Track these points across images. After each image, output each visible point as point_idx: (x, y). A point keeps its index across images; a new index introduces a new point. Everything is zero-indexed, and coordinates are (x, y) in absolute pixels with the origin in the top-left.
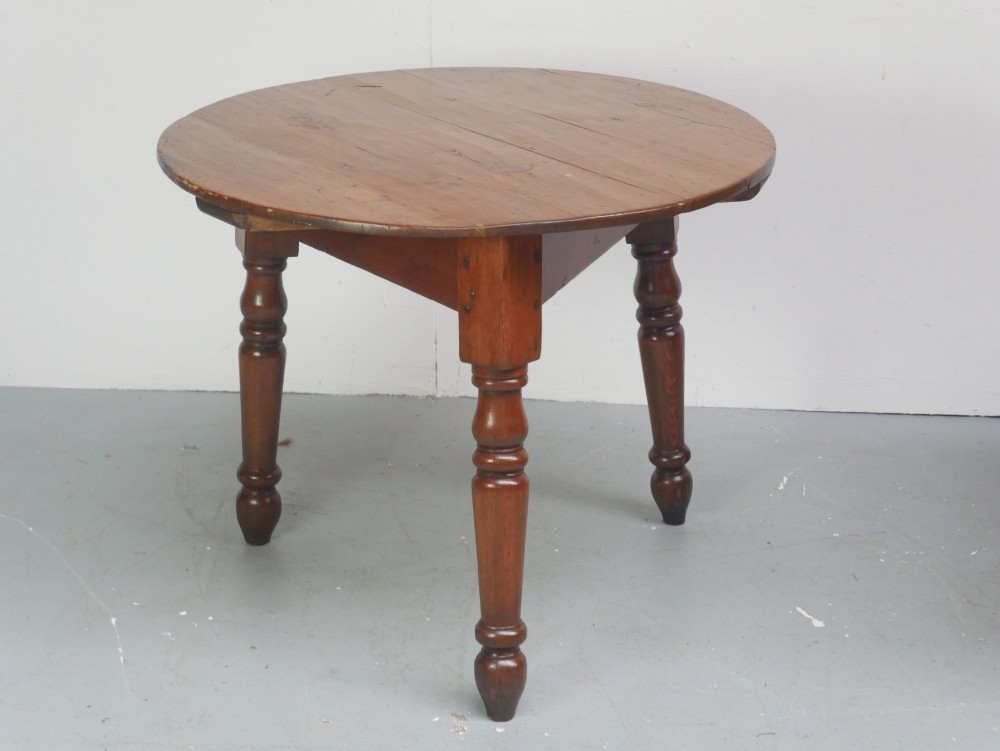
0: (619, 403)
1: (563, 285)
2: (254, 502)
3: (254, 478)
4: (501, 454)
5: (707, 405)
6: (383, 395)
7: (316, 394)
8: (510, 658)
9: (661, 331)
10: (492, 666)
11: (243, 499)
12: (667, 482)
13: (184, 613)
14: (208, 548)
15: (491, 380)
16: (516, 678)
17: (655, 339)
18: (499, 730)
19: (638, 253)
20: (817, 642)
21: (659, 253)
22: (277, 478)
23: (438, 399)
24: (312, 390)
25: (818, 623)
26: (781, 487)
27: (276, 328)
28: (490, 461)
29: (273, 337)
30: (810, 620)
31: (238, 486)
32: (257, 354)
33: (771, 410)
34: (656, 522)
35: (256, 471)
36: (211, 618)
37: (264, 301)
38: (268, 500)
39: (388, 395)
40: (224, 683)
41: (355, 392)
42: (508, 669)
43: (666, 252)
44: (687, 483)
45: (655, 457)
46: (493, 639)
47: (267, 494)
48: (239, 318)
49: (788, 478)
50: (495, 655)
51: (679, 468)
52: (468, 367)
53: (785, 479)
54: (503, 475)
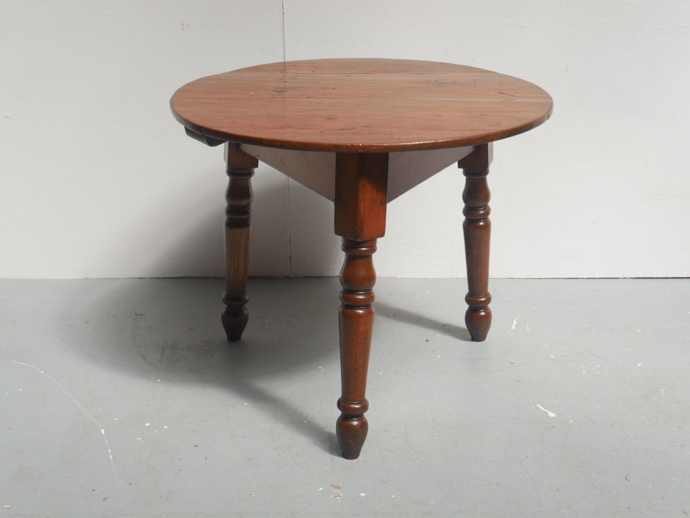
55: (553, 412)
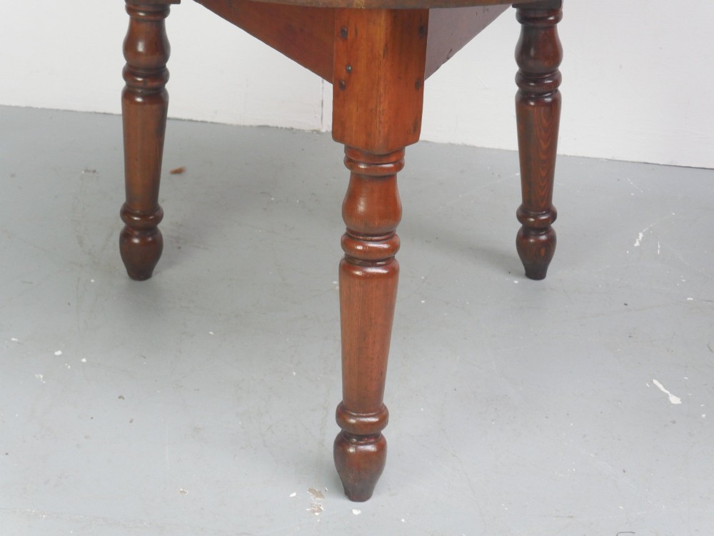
0: (488, 147)
1: (448, 58)
2: (136, 241)
3: (136, 218)
4: (371, 241)
5: (569, 154)
6: (273, 127)
7: (212, 123)
8: (370, 444)
9: (539, 97)
10: (352, 450)
11: (125, 237)
12: (532, 241)
13: (58, 353)
14: (92, 281)
15: (364, 163)
16: (376, 462)
17: (532, 104)
18: (356, 512)
19: (522, 18)
20: (674, 422)
21: (544, 19)
22: (159, 219)
23: (323, 133)
24: (209, 119)
25: (675, 400)
26: (637, 244)
27: (159, 74)
28: (360, 248)
29: (155, 84)
30: (668, 394)
31: (122, 225)
32: (139, 100)
33: (627, 162)
34: (518, 275)
35: (138, 212)
36: (84, 360)
37: (146, 47)
38: (150, 239)
39: (277, 127)
40: (87, 437)
41: (247, 123)
42: (368, 454)
43: (551, 18)
44: (551, 242)
45: (523, 215)
46: (353, 425)
47: (149, 234)
48: (122, 62)
49: (644, 234)
50: (355, 440)
51: (545, 228)
52: (341, 147)
53: (641, 235)
54: (373, 263)
55: (677, 395)
